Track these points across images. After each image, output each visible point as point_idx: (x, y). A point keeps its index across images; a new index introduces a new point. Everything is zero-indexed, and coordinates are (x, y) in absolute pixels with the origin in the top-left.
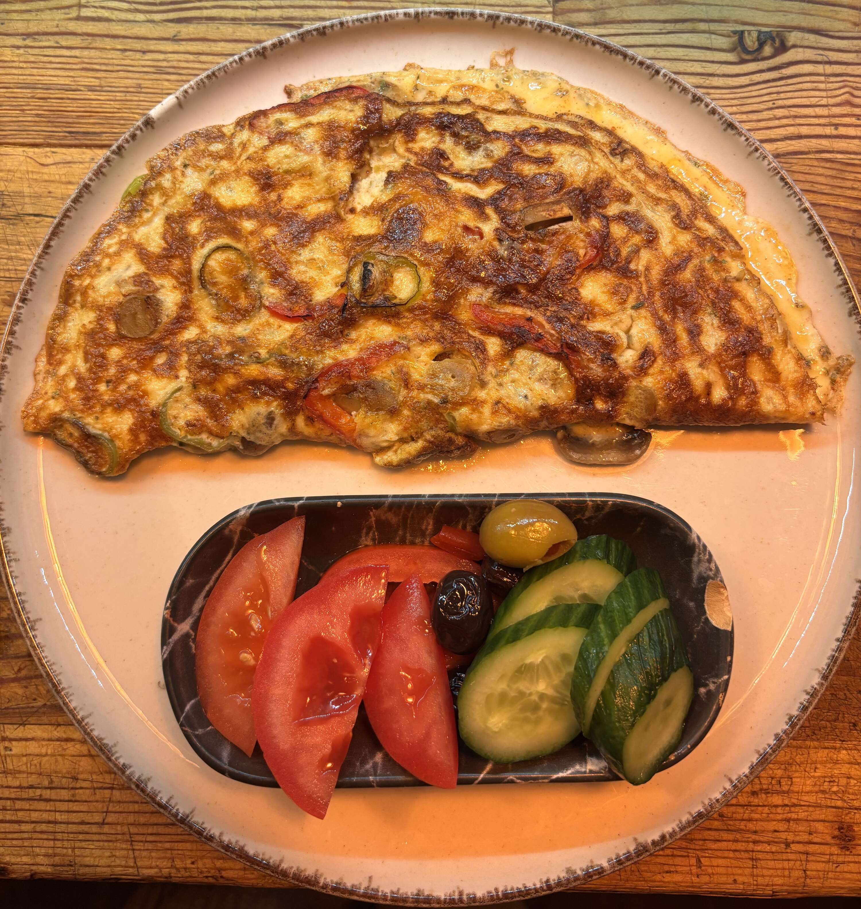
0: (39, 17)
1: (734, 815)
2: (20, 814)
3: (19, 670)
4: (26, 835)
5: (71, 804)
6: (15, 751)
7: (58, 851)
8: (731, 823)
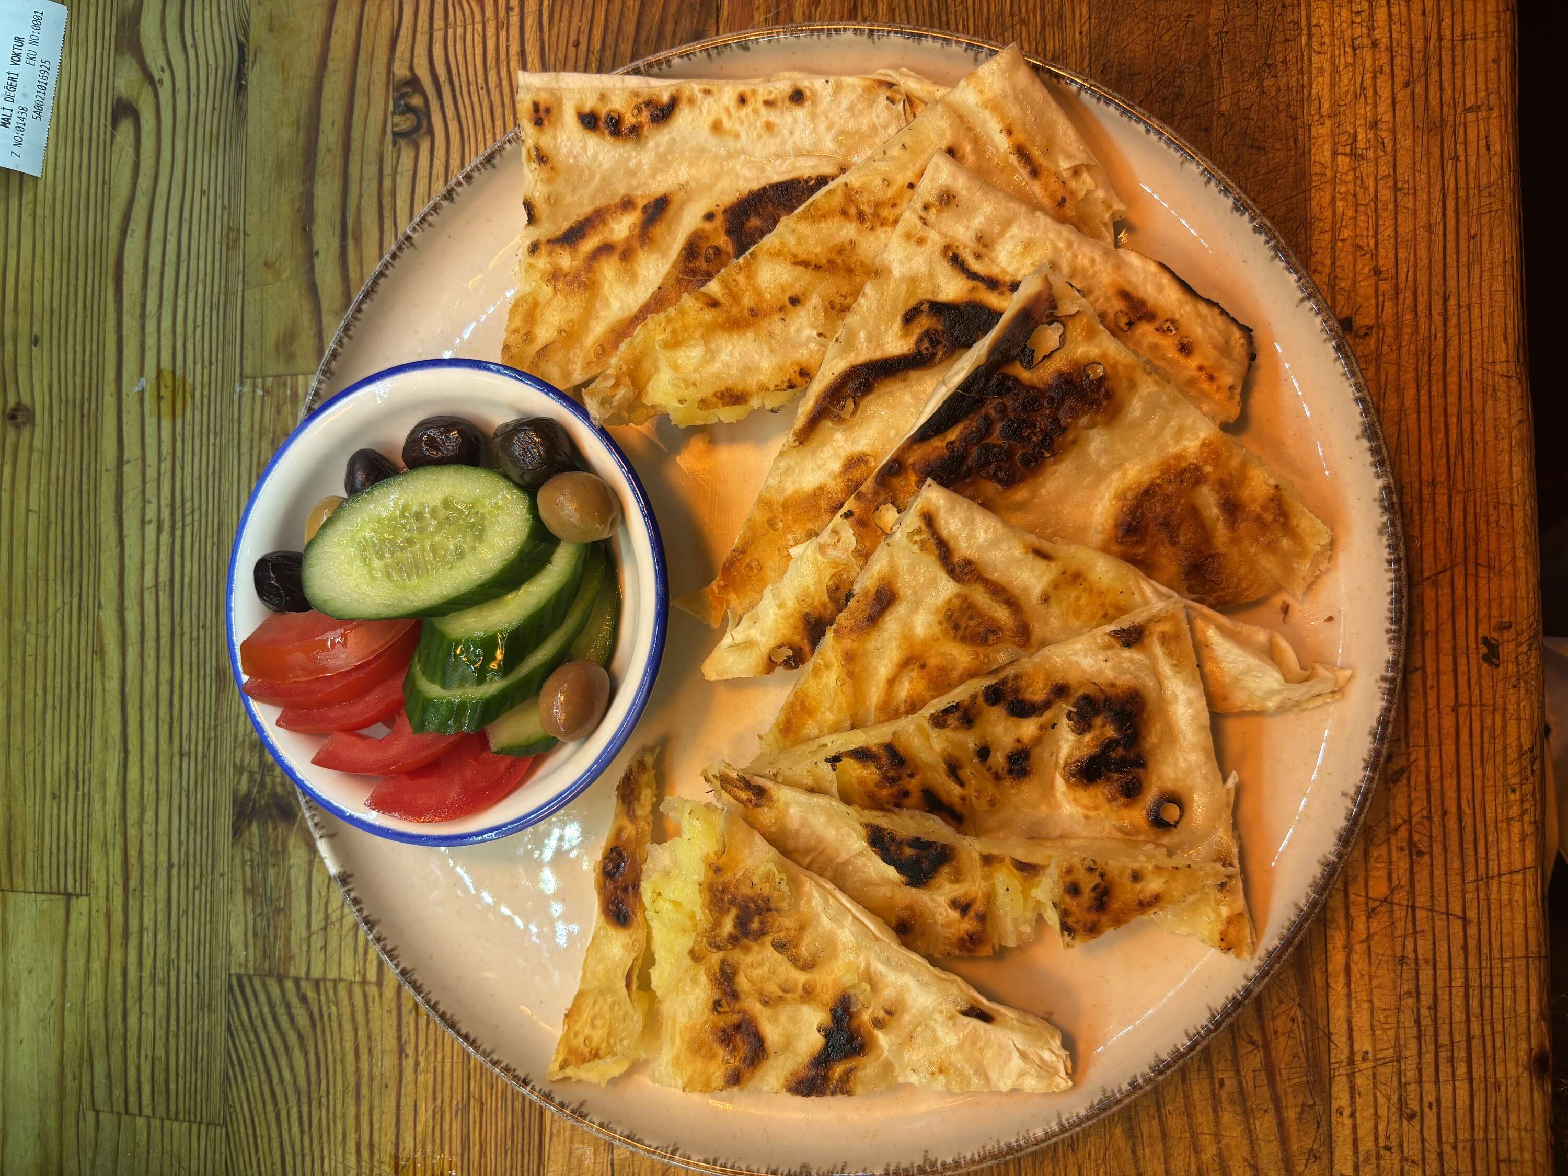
0: (378, 1038)
1: (1406, 67)
2: (1457, 1037)
3: (1253, 1043)
4: (1488, 1029)
5: (1440, 965)
6: (1368, 1047)
7: (1508, 982)
8: (1416, 71)
